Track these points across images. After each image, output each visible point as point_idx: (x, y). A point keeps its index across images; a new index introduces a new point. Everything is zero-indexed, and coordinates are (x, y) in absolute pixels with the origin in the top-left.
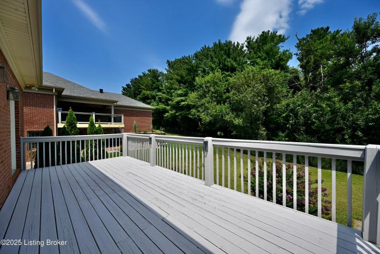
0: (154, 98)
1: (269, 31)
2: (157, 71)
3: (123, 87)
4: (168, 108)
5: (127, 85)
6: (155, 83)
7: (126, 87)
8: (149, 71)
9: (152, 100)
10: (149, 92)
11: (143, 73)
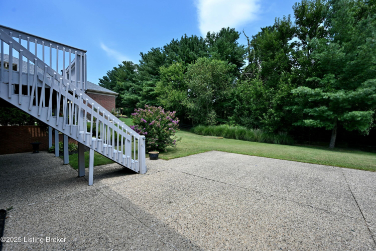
0: (128, 88)
1: (229, 28)
2: (132, 63)
3: (100, 79)
4: (139, 98)
5: (104, 77)
6: (129, 75)
7: (103, 79)
8: (124, 63)
9: (126, 91)
10: (123, 83)
11: (119, 65)
